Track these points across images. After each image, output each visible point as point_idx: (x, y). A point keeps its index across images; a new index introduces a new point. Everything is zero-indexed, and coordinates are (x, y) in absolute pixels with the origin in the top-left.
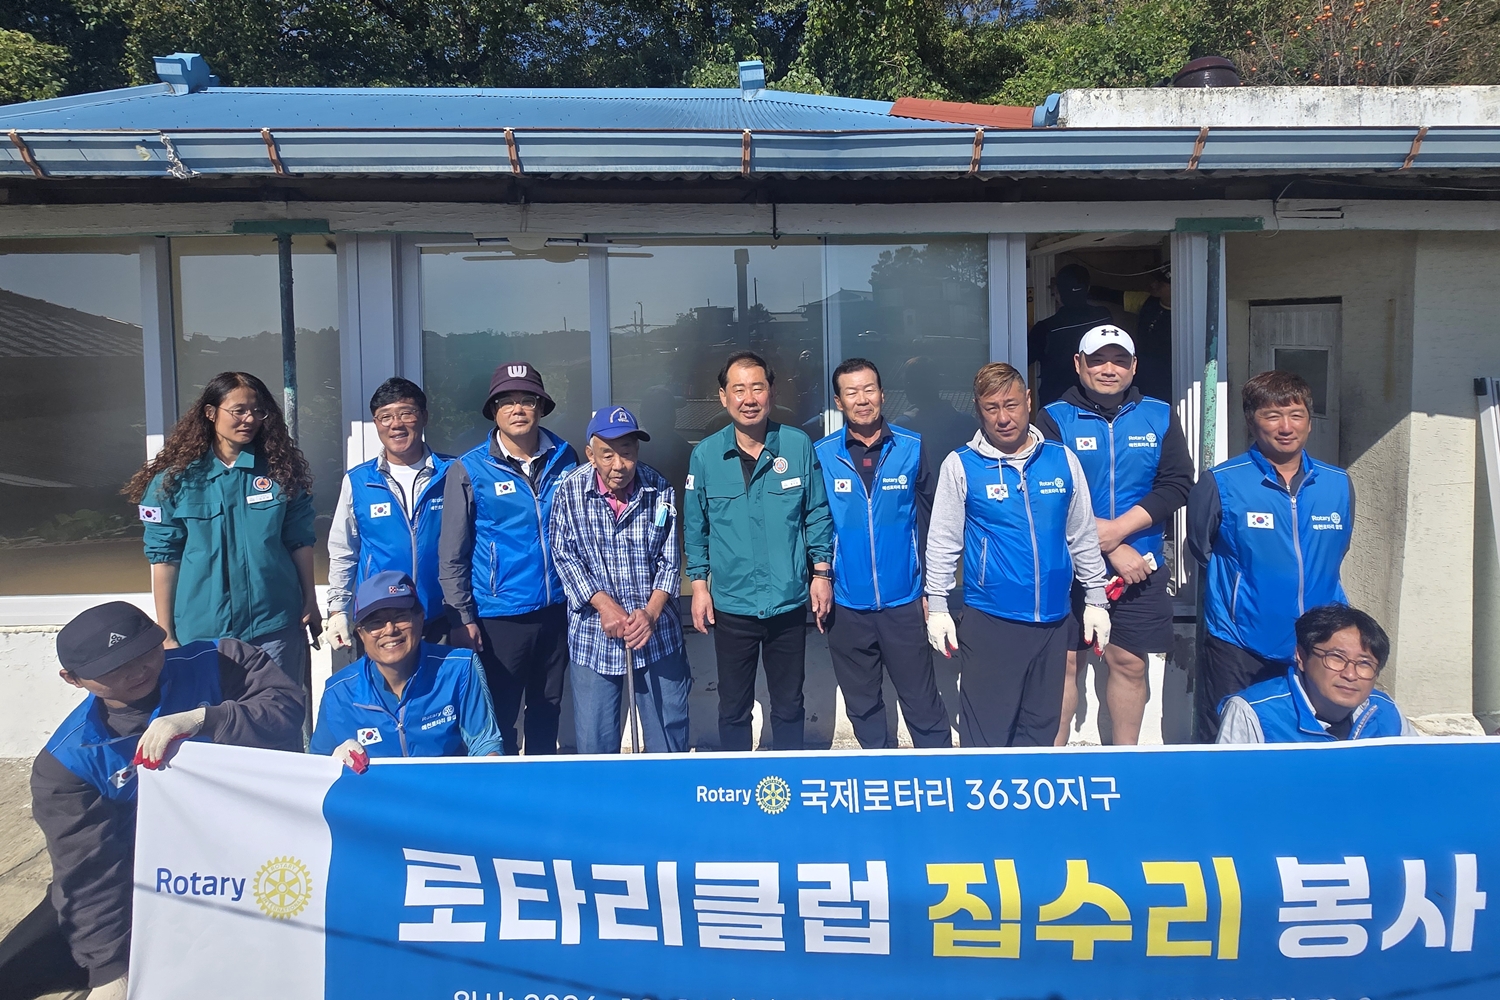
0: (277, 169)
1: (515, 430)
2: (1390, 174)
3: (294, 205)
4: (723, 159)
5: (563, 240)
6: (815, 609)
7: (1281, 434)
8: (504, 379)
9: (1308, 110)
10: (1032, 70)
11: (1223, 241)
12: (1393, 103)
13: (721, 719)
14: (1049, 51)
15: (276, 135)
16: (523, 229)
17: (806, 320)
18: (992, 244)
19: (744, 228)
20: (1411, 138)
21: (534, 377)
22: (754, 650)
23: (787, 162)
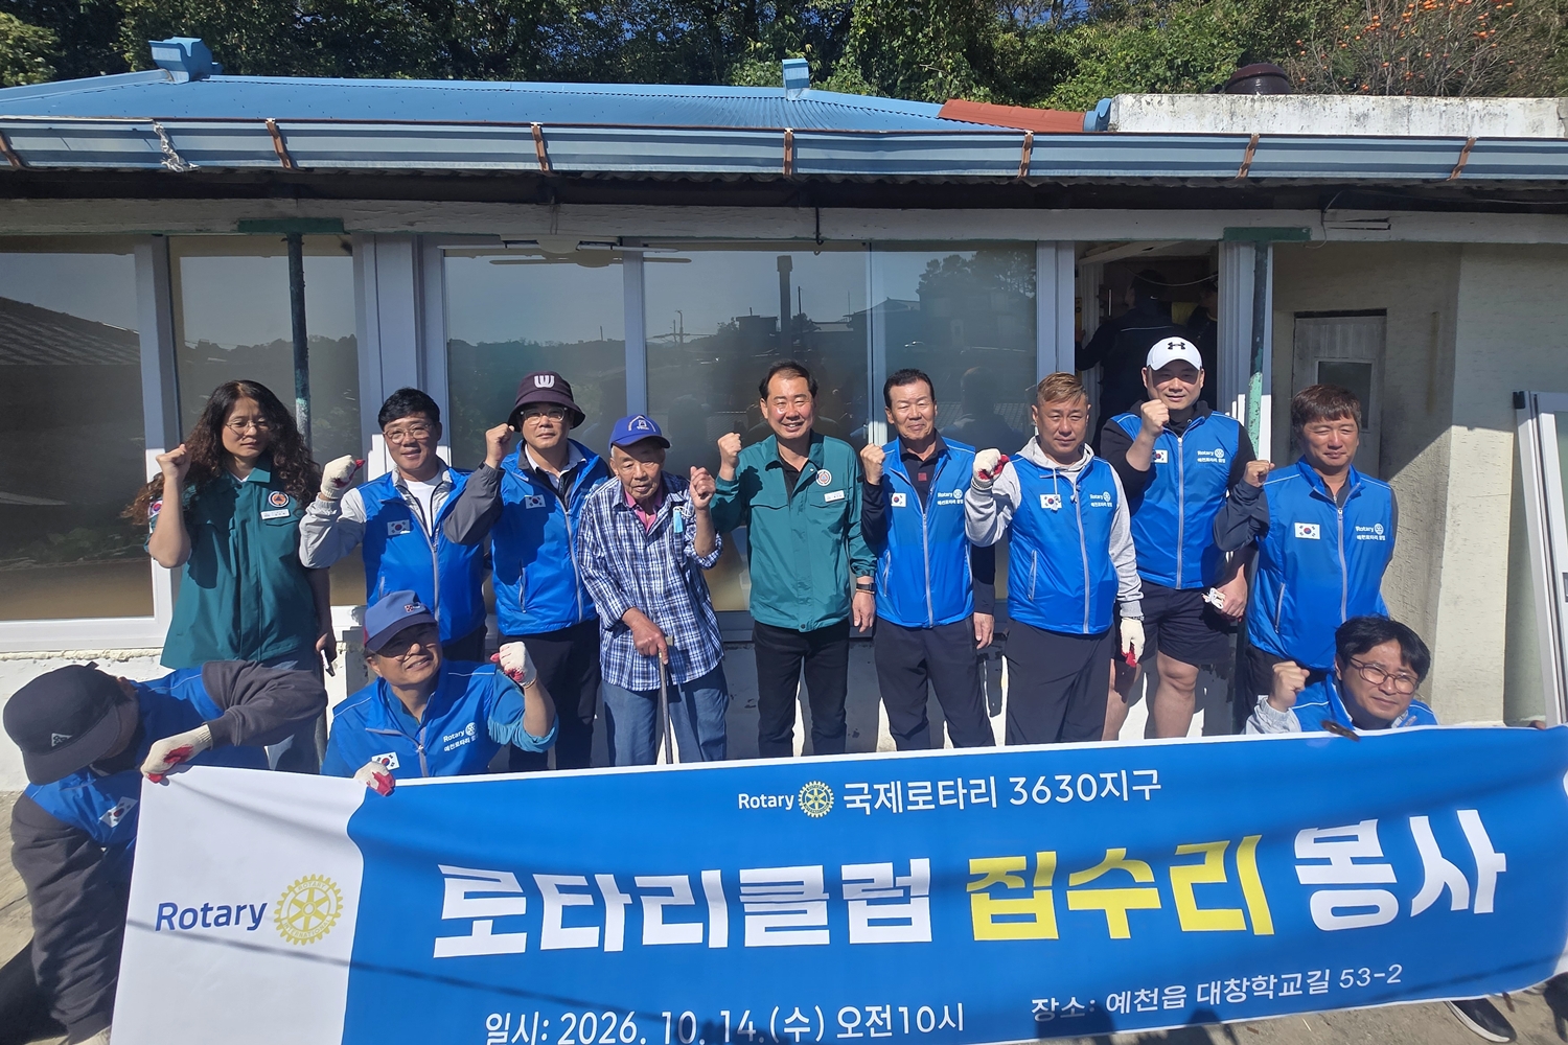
0: (285, 163)
1: (542, 443)
2: (1437, 185)
3: (305, 203)
4: (764, 159)
5: (596, 243)
6: (857, 624)
7: (1329, 447)
8: (531, 389)
9: (1358, 120)
10: (1083, 75)
11: (1270, 251)
12: (1441, 115)
13: (761, 736)
14: (1101, 55)
15: (282, 126)
16: (554, 231)
17: (852, 329)
18: (1040, 251)
19: (786, 232)
20: (1459, 149)
21: (562, 387)
22: (797, 665)
23: (830, 163)
